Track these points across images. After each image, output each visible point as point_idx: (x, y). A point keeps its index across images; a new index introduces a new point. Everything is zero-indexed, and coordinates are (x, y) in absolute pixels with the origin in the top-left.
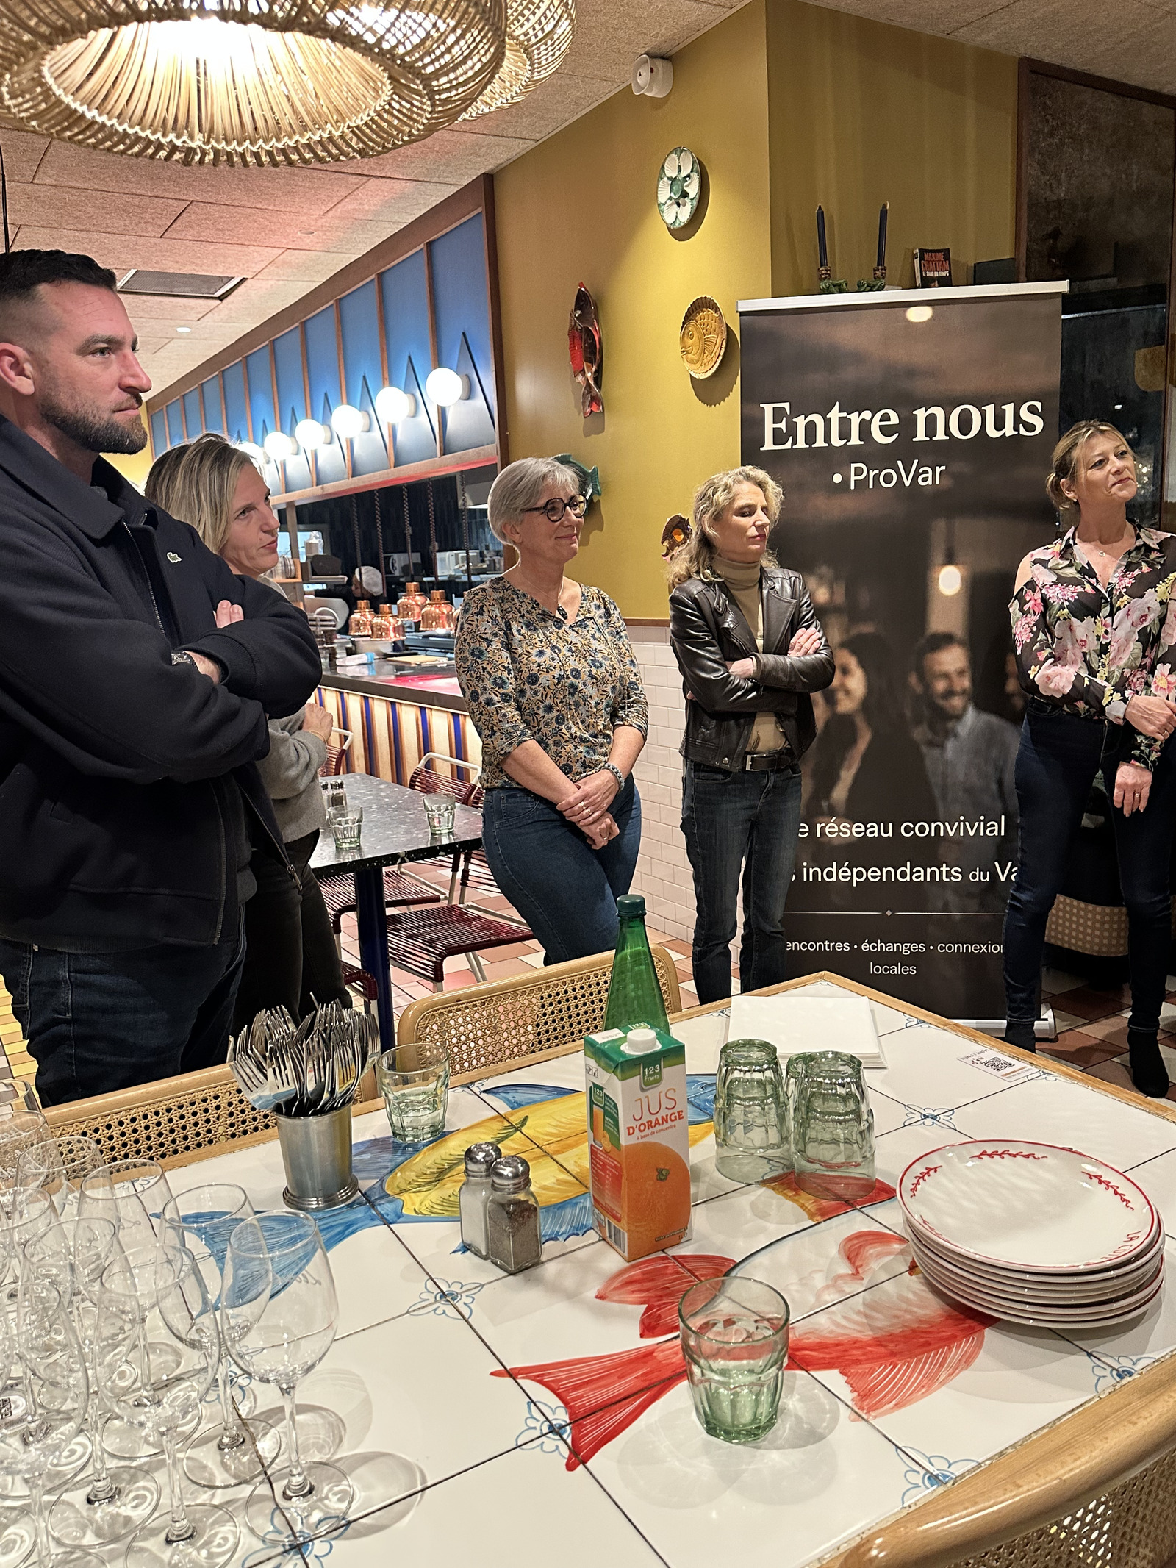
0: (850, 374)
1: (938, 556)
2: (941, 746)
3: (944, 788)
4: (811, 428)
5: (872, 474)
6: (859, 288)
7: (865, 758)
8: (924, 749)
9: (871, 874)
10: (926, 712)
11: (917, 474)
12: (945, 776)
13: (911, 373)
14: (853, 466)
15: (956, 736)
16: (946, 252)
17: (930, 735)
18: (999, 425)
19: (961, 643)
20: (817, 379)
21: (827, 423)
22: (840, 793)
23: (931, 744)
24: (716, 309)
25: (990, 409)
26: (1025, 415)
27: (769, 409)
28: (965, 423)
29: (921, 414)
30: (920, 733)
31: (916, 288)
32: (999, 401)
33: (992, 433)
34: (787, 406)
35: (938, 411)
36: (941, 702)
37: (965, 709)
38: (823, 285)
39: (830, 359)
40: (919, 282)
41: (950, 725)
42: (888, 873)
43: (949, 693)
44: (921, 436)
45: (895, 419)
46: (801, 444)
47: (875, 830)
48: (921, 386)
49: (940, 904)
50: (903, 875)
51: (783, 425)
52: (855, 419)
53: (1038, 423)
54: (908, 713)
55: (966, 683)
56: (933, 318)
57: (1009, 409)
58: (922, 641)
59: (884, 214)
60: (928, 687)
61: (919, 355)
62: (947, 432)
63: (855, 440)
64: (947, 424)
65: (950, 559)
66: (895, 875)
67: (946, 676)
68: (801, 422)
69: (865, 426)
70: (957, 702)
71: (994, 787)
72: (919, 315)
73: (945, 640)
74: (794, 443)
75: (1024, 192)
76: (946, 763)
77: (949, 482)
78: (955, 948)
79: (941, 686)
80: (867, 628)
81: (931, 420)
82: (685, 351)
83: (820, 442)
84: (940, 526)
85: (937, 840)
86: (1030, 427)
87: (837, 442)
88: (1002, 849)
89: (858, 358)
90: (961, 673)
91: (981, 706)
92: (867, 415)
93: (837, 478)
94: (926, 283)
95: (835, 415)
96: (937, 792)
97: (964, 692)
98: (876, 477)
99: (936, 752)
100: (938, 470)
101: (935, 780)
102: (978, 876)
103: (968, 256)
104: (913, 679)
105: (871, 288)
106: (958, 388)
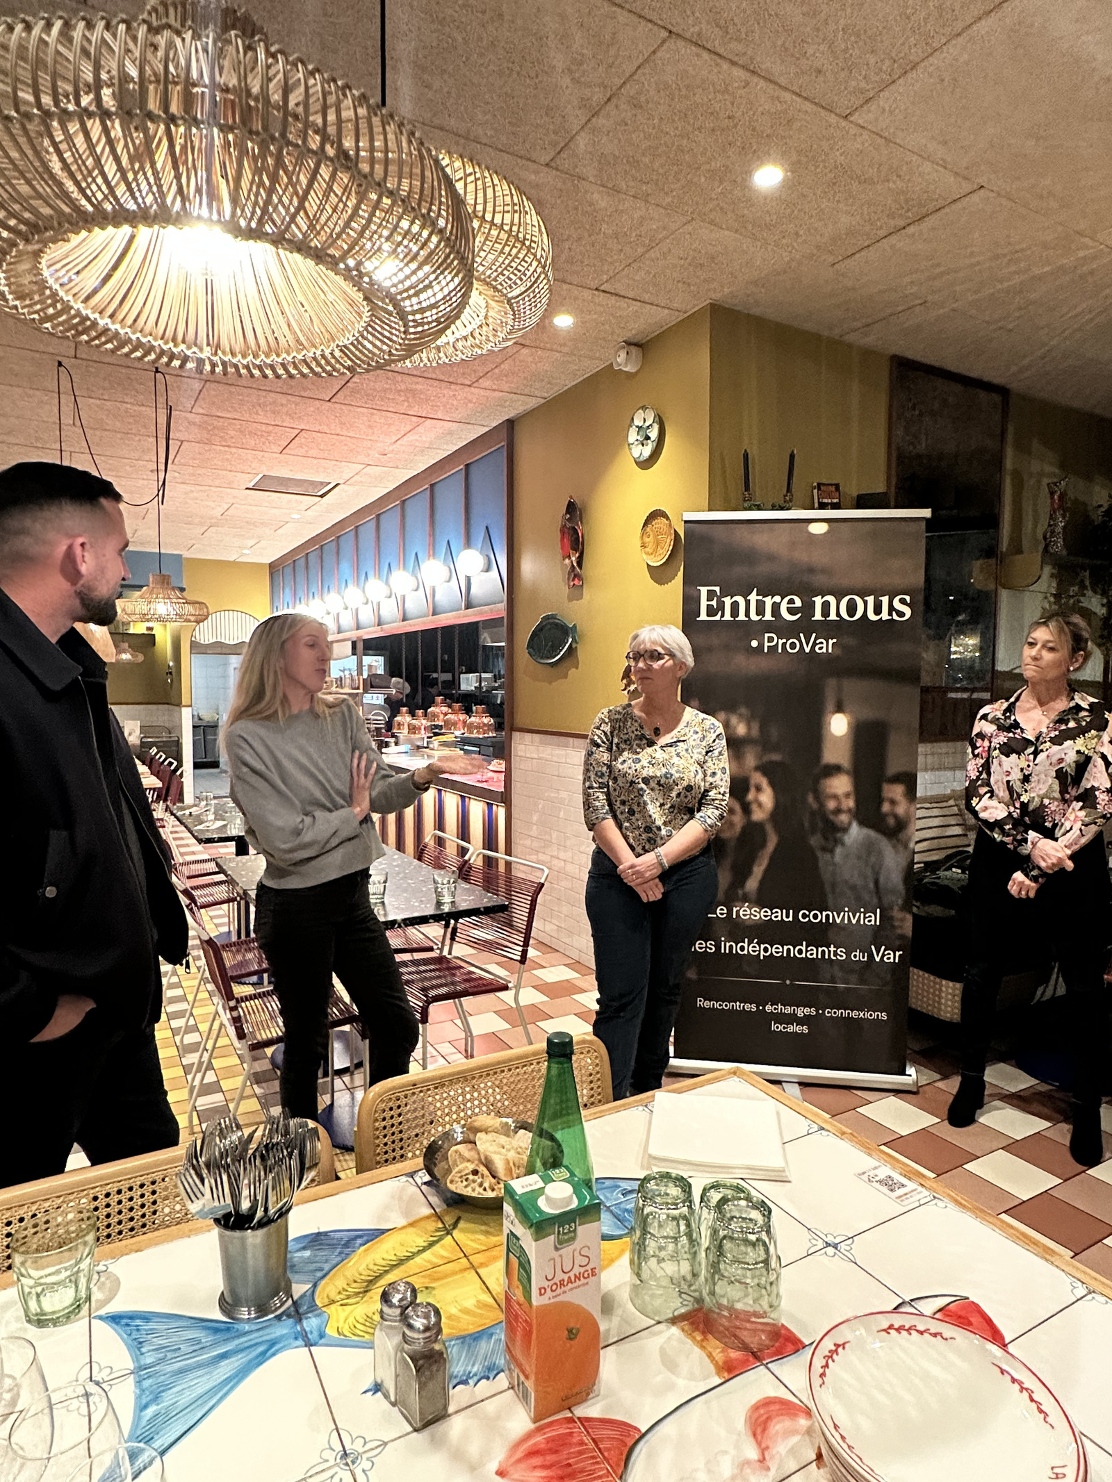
0: (763, 569)
1: (830, 706)
2: (832, 851)
3: (833, 885)
4: (735, 606)
5: (781, 642)
6: (773, 508)
7: (772, 859)
8: (819, 854)
9: (777, 950)
10: (820, 825)
11: (815, 644)
12: (834, 874)
13: (811, 570)
14: (767, 635)
15: (843, 844)
16: (837, 486)
17: (823, 842)
18: (878, 610)
19: (848, 773)
20: (739, 571)
21: (748, 603)
22: (752, 884)
23: (824, 849)
24: (668, 518)
25: (870, 599)
26: (897, 604)
27: (704, 591)
28: (852, 609)
29: (818, 601)
30: (815, 841)
31: (813, 508)
32: (877, 593)
33: (872, 616)
34: (717, 589)
35: (831, 599)
36: (832, 817)
37: (850, 824)
38: (746, 505)
39: (750, 557)
40: (816, 505)
41: (839, 835)
42: (789, 950)
43: (838, 811)
44: (818, 616)
45: (798, 603)
46: (728, 617)
47: (778, 915)
48: (819, 580)
49: (828, 976)
50: (800, 952)
51: (714, 603)
52: (769, 601)
53: (908, 612)
54: (807, 824)
55: (851, 803)
56: (828, 532)
57: (885, 600)
58: (817, 771)
59: (792, 456)
60: (822, 805)
61: (819, 558)
62: (838, 614)
63: (768, 616)
64: (838, 609)
65: (839, 709)
66: (794, 952)
67: (835, 797)
68: (728, 601)
69: (776, 607)
70: (844, 818)
71: (872, 885)
72: (818, 529)
73: (835, 770)
74: (723, 616)
75: (894, 447)
76: (835, 864)
77: (839, 652)
78: (839, 1013)
79: (831, 805)
80: (776, 757)
81: (826, 605)
82: (644, 546)
83: (742, 617)
84: (831, 683)
85: (827, 926)
86: (901, 614)
87: (754, 617)
88: (879, 936)
89: (771, 558)
90: (847, 795)
91: (863, 823)
92: (777, 599)
93: (754, 644)
94: (822, 506)
95: (753, 597)
96: (828, 888)
97: (849, 810)
98: (784, 645)
99: (828, 856)
100: (831, 642)
101: (826, 876)
102: (858, 956)
103: (853, 490)
104: (810, 799)
105: (782, 509)
106: (845, 582)
